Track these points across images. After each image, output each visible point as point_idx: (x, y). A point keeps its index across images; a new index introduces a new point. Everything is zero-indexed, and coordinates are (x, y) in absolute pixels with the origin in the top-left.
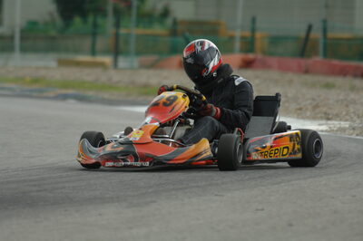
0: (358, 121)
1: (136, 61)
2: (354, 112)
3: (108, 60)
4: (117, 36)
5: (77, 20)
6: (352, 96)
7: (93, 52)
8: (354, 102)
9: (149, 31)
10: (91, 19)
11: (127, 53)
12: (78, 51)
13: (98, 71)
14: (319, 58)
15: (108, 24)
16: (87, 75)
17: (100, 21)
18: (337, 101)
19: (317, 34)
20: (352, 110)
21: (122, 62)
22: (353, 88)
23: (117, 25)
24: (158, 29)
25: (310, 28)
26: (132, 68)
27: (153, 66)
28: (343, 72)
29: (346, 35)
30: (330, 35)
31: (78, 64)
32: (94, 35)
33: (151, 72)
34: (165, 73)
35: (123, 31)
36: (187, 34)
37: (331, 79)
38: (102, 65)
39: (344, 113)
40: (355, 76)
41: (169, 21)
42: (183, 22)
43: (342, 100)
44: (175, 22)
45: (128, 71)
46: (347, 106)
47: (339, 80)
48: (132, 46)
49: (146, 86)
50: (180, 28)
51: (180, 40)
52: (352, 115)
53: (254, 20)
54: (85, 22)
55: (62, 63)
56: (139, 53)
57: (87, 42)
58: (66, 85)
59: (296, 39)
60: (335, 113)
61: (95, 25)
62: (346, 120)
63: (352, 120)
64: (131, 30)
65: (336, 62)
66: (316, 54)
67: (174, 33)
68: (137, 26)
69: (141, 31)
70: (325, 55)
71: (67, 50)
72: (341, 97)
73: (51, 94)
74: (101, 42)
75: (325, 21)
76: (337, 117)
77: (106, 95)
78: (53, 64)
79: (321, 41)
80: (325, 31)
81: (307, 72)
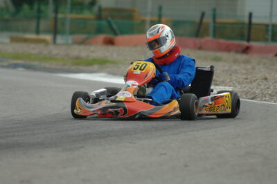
0: (239, 87)
1: (70, 39)
2: (236, 80)
3: (49, 37)
4: (56, 19)
5: (26, 7)
6: (235, 67)
7: (38, 32)
8: (236, 72)
9: (80, 16)
10: (36, 7)
11: (63, 33)
12: (26, 31)
13: (42, 46)
14: (210, 38)
15: (49, 10)
16: (33, 49)
17: (43, 8)
18: (223, 71)
19: (208, 19)
20: (234, 78)
21: (60, 39)
22: (235, 61)
23: (56, 11)
24: (87, 15)
25: (203, 15)
26: (67, 44)
27: (82, 43)
28: (228, 49)
29: (231, 20)
30: (218, 20)
31: (26, 40)
32: (38, 18)
33: (82, 47)
34: (92, 48)
35: (60, 16)
36: (109, 19)
37: (219, 54)
38: (44, 41)
39: (228, 80)
40: (237, 52)
41: (96, 9)
42: (106, 9)
43: (227, 70)
44: (100, 9)
45: (64, 46)
46: (231, 75)
47: (225, 55)
48: (67, 28)
49: (78, 58)
50: (104, 14)
51: (104, 23)
52: (235, 82)
53: (160, 8)
54: (32, 8)
55: (13, 40)
56: (72, 33)
57: (33, 24)
58: (17, 57)
59: (192, 23)
60: (221, 80)
61: (39, 11)
62: (230, 86)
63: (234, 86)
64: (67, 15)
65: (222, 41)
66: (208, 35)
67: (99, 17)
68: (71, 12)
69: (74, 16)
70: (214, 35)
71: (18, 30)
72: (226, 68)
73: (5, 64)
74: (44, 24)
75: (214, 10)
76: (223, 83)
77: (47, 65)
78: (7, 40)
79: (212, 25)
80: (214, 17)
81: (200, 48)
